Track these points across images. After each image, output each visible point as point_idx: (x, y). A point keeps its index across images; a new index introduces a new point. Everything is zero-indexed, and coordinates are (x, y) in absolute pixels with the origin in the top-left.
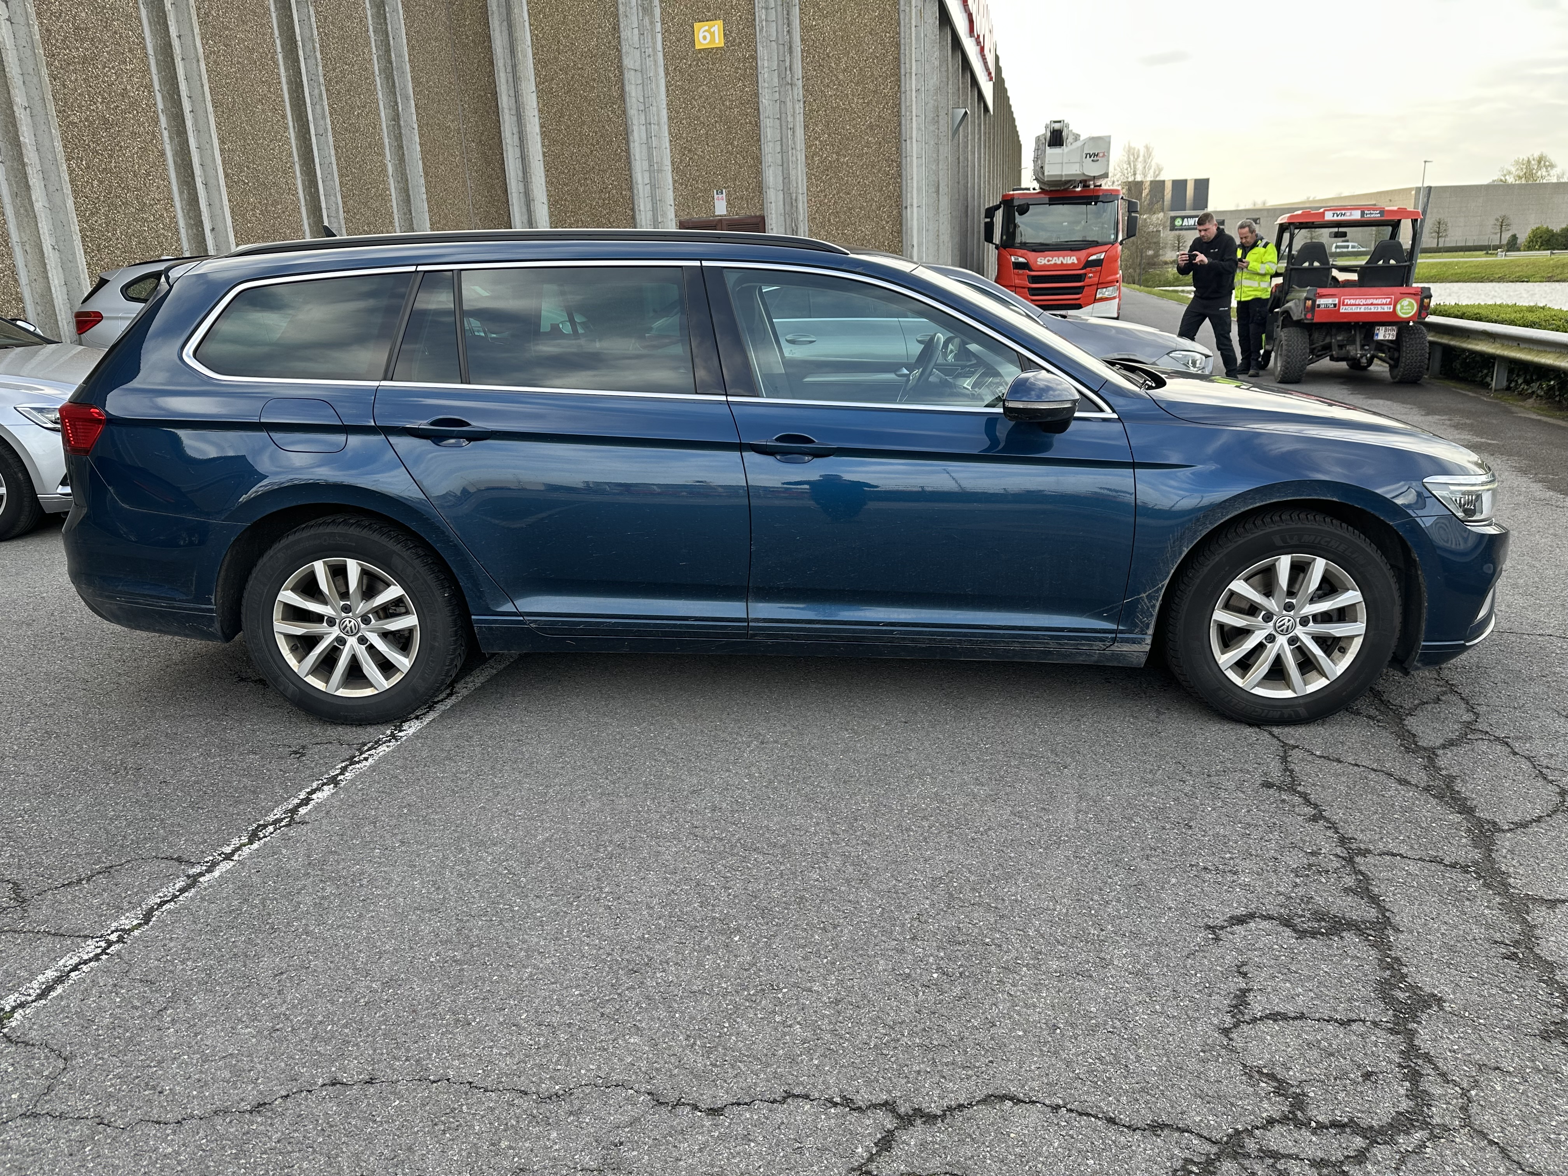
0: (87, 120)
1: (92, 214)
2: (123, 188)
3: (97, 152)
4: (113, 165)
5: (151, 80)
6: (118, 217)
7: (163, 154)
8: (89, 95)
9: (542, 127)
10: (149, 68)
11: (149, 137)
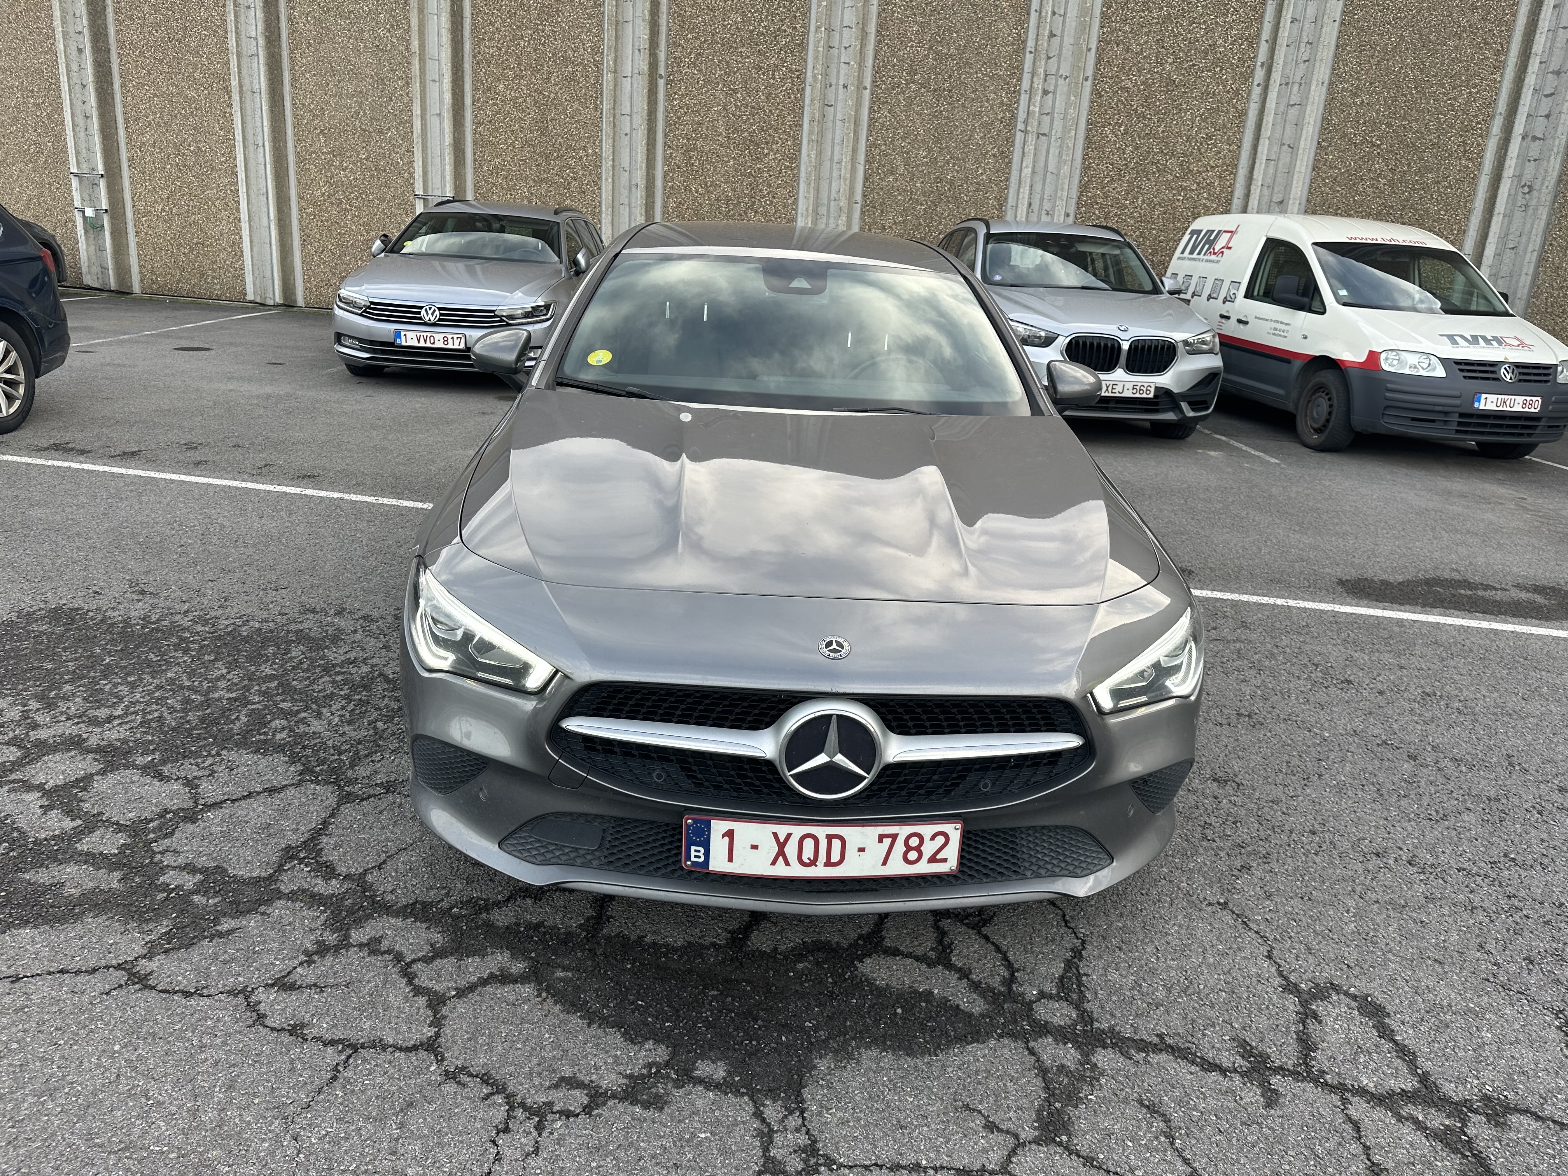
0: (1143, 83)
1: (1112, 181)
2: (1166, 154)
3: (1144, 118)
4: (1161, 130)
5: (1260, 30)
6: (1146, 185)
7: (1242, 114)
8: (1157, 57)
10: (1262, 17)
11: (1227, 97)
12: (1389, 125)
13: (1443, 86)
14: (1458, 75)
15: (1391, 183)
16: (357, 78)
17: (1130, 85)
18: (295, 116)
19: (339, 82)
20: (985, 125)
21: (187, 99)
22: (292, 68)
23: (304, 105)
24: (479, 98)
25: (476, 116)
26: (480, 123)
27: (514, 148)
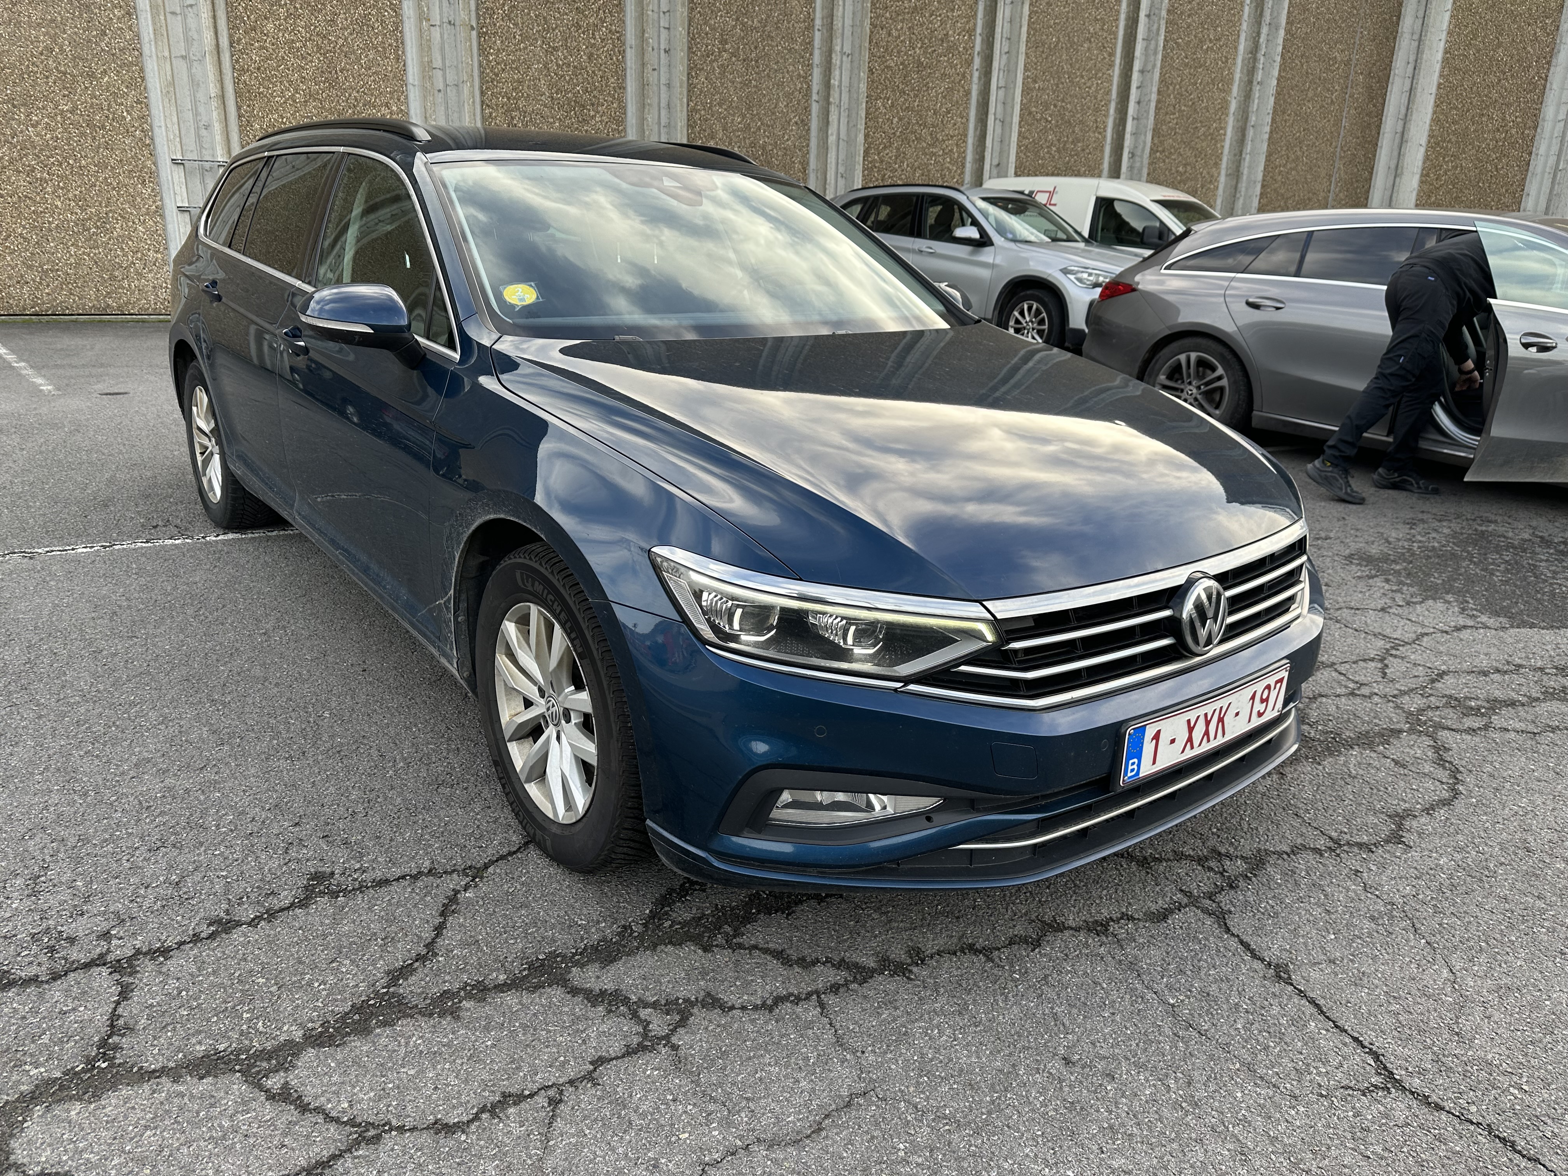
0: (902, 64)
1: (885, 148)
2: (921, 125)
3: (904, 93)
4: (916, 104)
5: (975, 25)
6: (909, 152)
7: (968, 93)
8: (910, 42)
9: (1446, 52)
10: (976, 14)
11: (958, 78)
12: (1055, 106)
13: (1082, 77)
14: (1090, 70)
15: (1058, 151)
17: (892, 64)
20: (788, 95)
24: (239, 40)
25: (237, 61)
26: (243, 71)
27: (294, 101)
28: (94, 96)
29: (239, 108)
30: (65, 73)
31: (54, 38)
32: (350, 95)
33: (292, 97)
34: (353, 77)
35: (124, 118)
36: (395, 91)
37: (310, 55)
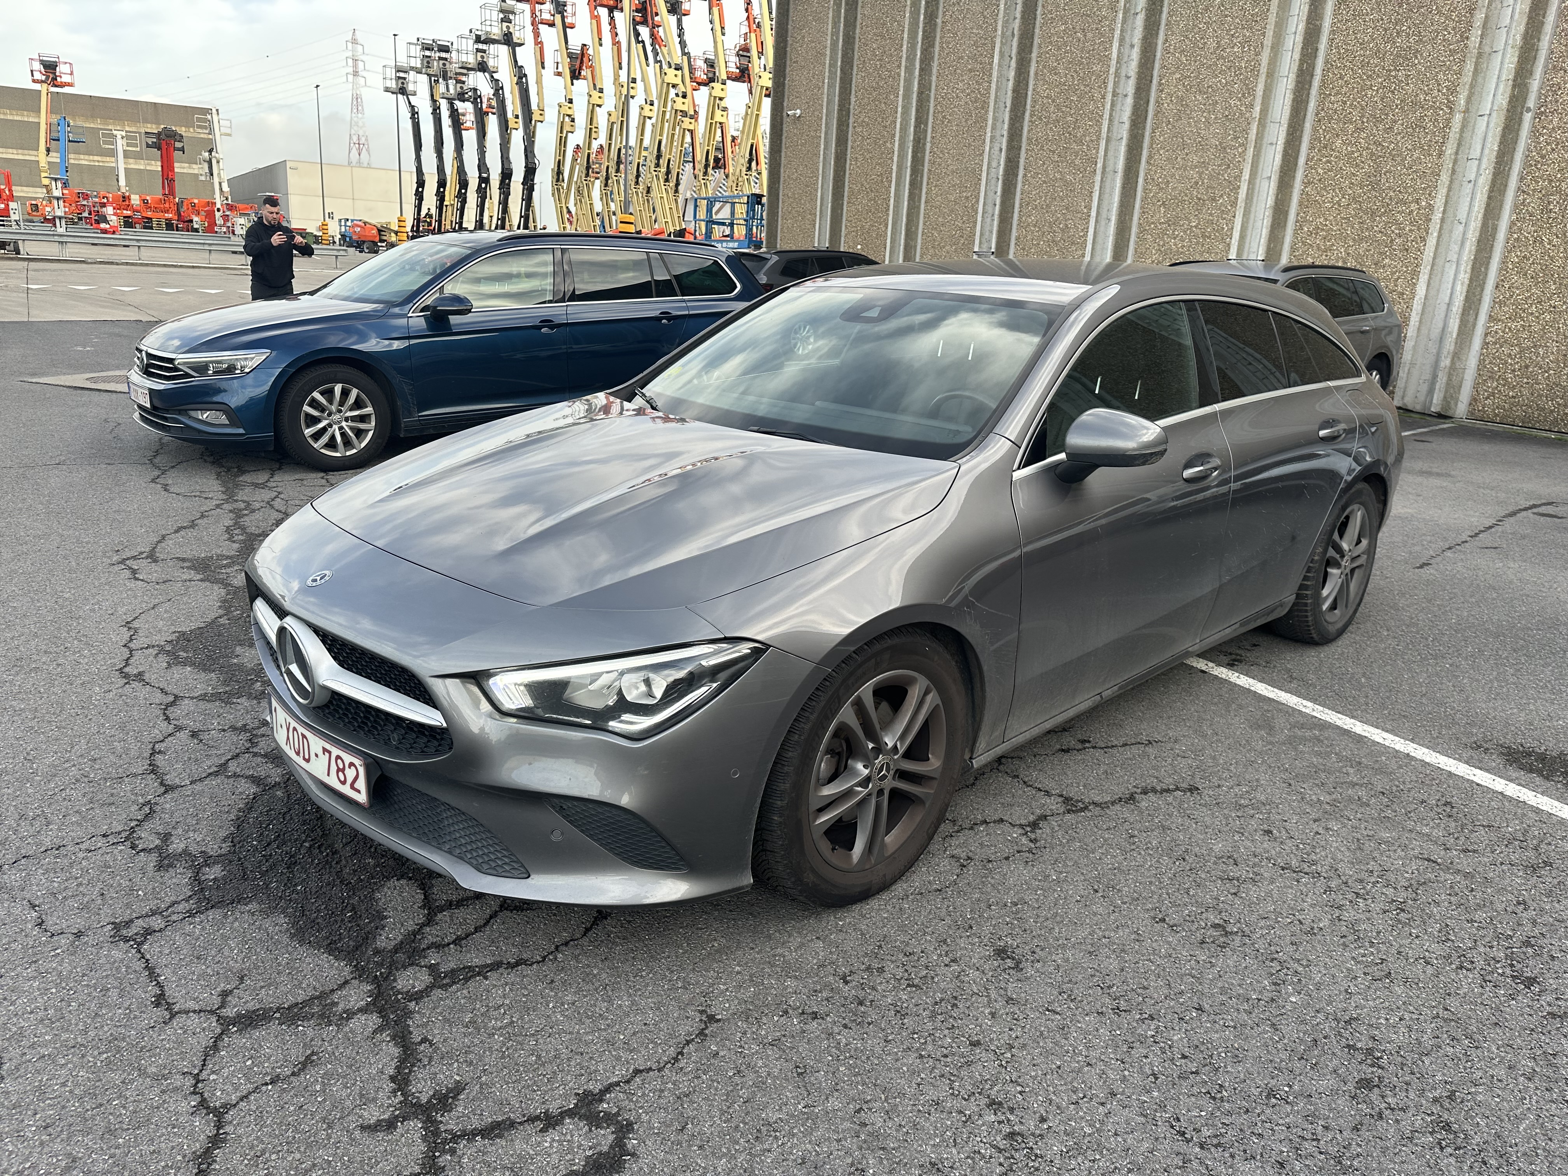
16: (1203, 149)
18: (1145, 190)
19: (1187, 154)
21: (1067, 184)
22: (1151, 146)
23: (1153, 179)
24: (1314, 157)
25: (1306, 176)
26: (1309, 183)
27: (1340, 206)
28: (1211, 214)
29: (1298, 215)
30: (1199, 199)
31: (1200, 174)
32: (1386, 195)
33: (1338, 203)
34: (1394, 178)
35: (1223, 228)
36: (1429, 186)
37: (1363, 162)
